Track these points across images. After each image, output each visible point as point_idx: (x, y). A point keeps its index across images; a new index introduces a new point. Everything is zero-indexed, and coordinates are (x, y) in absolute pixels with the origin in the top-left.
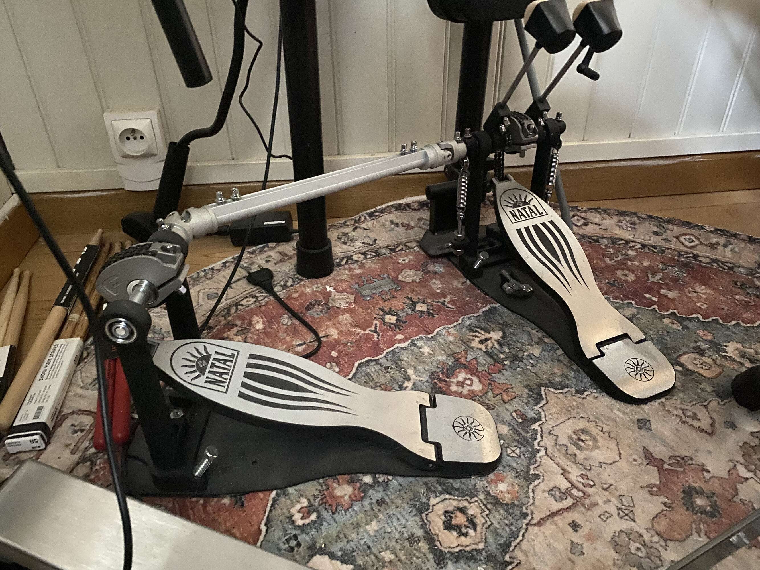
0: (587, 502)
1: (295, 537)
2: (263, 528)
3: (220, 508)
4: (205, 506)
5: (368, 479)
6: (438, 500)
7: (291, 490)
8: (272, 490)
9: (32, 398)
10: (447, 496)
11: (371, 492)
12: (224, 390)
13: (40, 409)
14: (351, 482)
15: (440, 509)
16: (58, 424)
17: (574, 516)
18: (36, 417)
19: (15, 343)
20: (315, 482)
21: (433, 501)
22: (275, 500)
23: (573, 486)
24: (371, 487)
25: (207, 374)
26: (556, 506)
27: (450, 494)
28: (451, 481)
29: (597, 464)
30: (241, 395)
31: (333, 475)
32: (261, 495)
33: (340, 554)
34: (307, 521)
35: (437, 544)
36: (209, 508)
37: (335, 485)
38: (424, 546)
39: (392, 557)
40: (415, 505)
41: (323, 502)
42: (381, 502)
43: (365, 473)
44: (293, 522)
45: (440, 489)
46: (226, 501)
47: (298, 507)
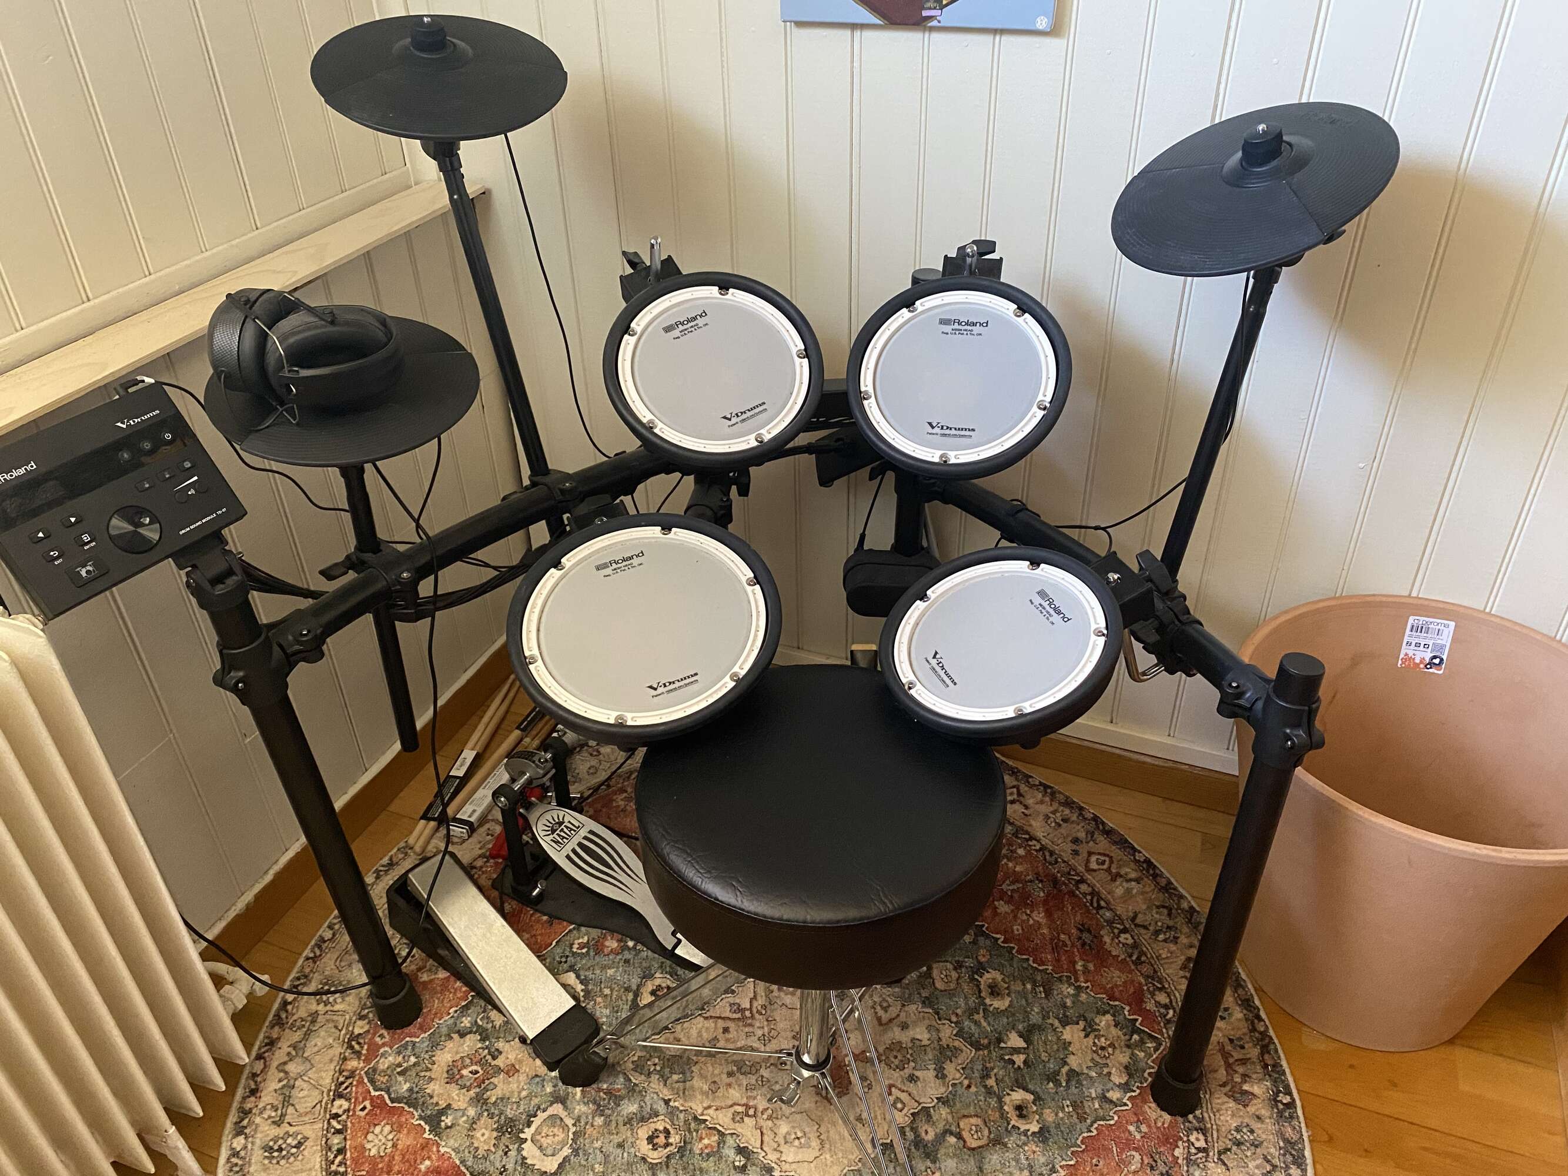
0: (749, 1021)
1: (567, 956)
2: (554, 943)
3: (538, 921)
4: (532, 915)
5: (631, 944)
6: (661, 976)
7: (583, 929)
8: (572, 923)
9: (473, 801)
10: (668, 976)
11: (626, 952)
12: (559, 849)
13: (474, 811)
14: (619, 941)
15: (657, 982)
16: (481, 825)
17: (731, 1025)
18: (470, 816)
19: (480, 751)
20: (600, 931)
21: (657, 975)
22: (570, 931)
23: (751, 1009)
24: (629, 949)
25: (555, 835)
26: (728, 1014)
27: (671, 976)
28: (679, 969)
29: (780, 1004)
30: (568, 857)
31: (612, 931)
32: (565, 923)
33: (583, 977)
34: (579, 951)
35: (639, 999)
36: (533, 918)
37: (609, 938)
38: (631, 996)
39: (609, 993)
40: (644, 972)
41: (596, 945)
42: (627, 961)
43: (632, 939)
44: (571, 948)
45: (668, 969)
46: (545, 918)
47: (581, 941)
